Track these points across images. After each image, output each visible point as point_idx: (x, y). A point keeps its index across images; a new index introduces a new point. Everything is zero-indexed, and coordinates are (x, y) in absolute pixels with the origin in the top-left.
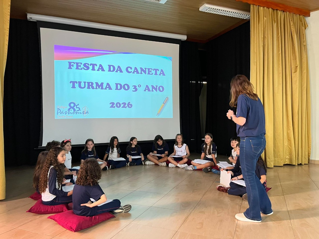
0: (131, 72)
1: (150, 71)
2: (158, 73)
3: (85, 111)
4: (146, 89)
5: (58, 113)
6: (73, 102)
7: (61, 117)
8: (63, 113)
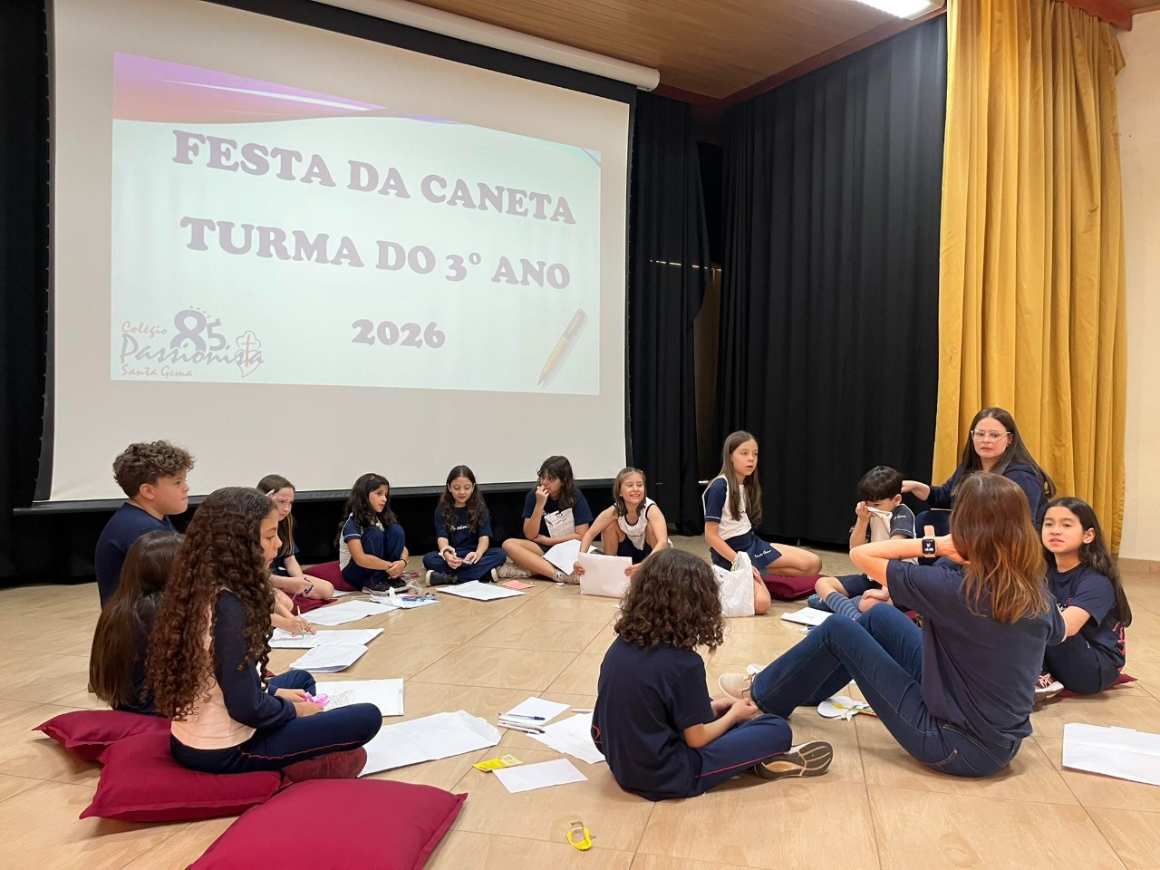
0: (443, 198)
1: (518, 199)
2: (549, 210)
3: (247, 352)
4: (499, 273)
5: (123, 356)
6: (195, 309)
7: (139, 373)
8: (147, 355)
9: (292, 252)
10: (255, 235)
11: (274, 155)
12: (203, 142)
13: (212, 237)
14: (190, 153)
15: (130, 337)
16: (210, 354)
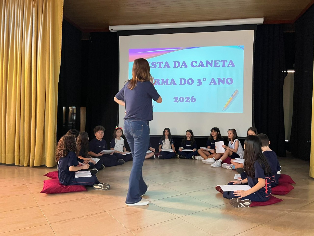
0: (196, 66)
1: (217, 63)
2: (226, 64)
4: (211, 82)
9: (161, 84)
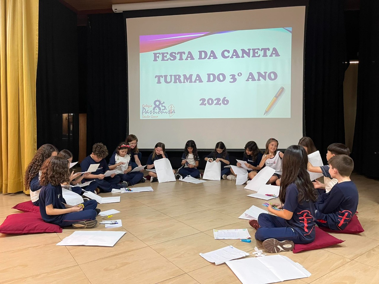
0: (229, 56)
2: (269, 53)
3: (171, 110)
4: (249, 78)
5: (143, 113)
6: (158, 100)
7: (146, 117)
8: (148, 112)
9: (182, 81)
10: (173, 77)
11: (178, 54)
12: (160, 54)
13: (162, 80)
14: (157, 58)
15: (144, 108)
16: (162, 111)
